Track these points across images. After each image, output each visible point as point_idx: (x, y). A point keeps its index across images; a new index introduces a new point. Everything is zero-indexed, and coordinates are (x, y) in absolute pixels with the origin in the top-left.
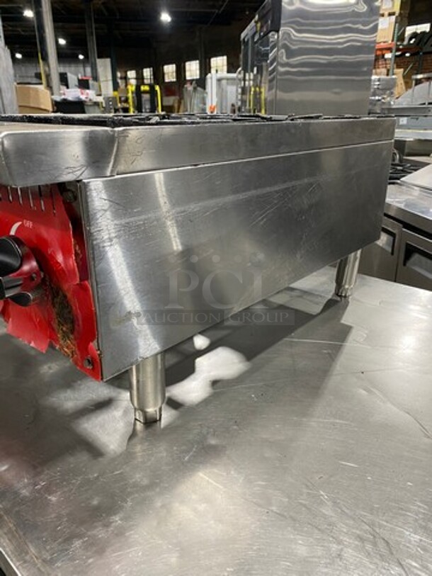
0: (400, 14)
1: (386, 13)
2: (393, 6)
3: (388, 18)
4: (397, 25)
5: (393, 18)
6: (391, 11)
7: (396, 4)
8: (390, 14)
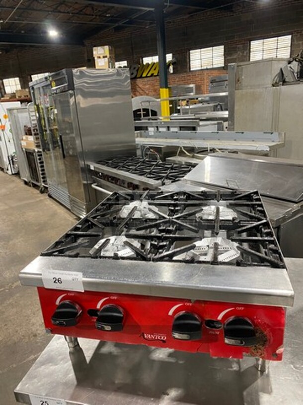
0: (110, 57)
1: (101, 56)
2: (105, 51)
3: (103, 59)
4: (110, 64)
5: (106, 59)
6: (104, 55)
7: (106, 51)
8: (104, 57)
